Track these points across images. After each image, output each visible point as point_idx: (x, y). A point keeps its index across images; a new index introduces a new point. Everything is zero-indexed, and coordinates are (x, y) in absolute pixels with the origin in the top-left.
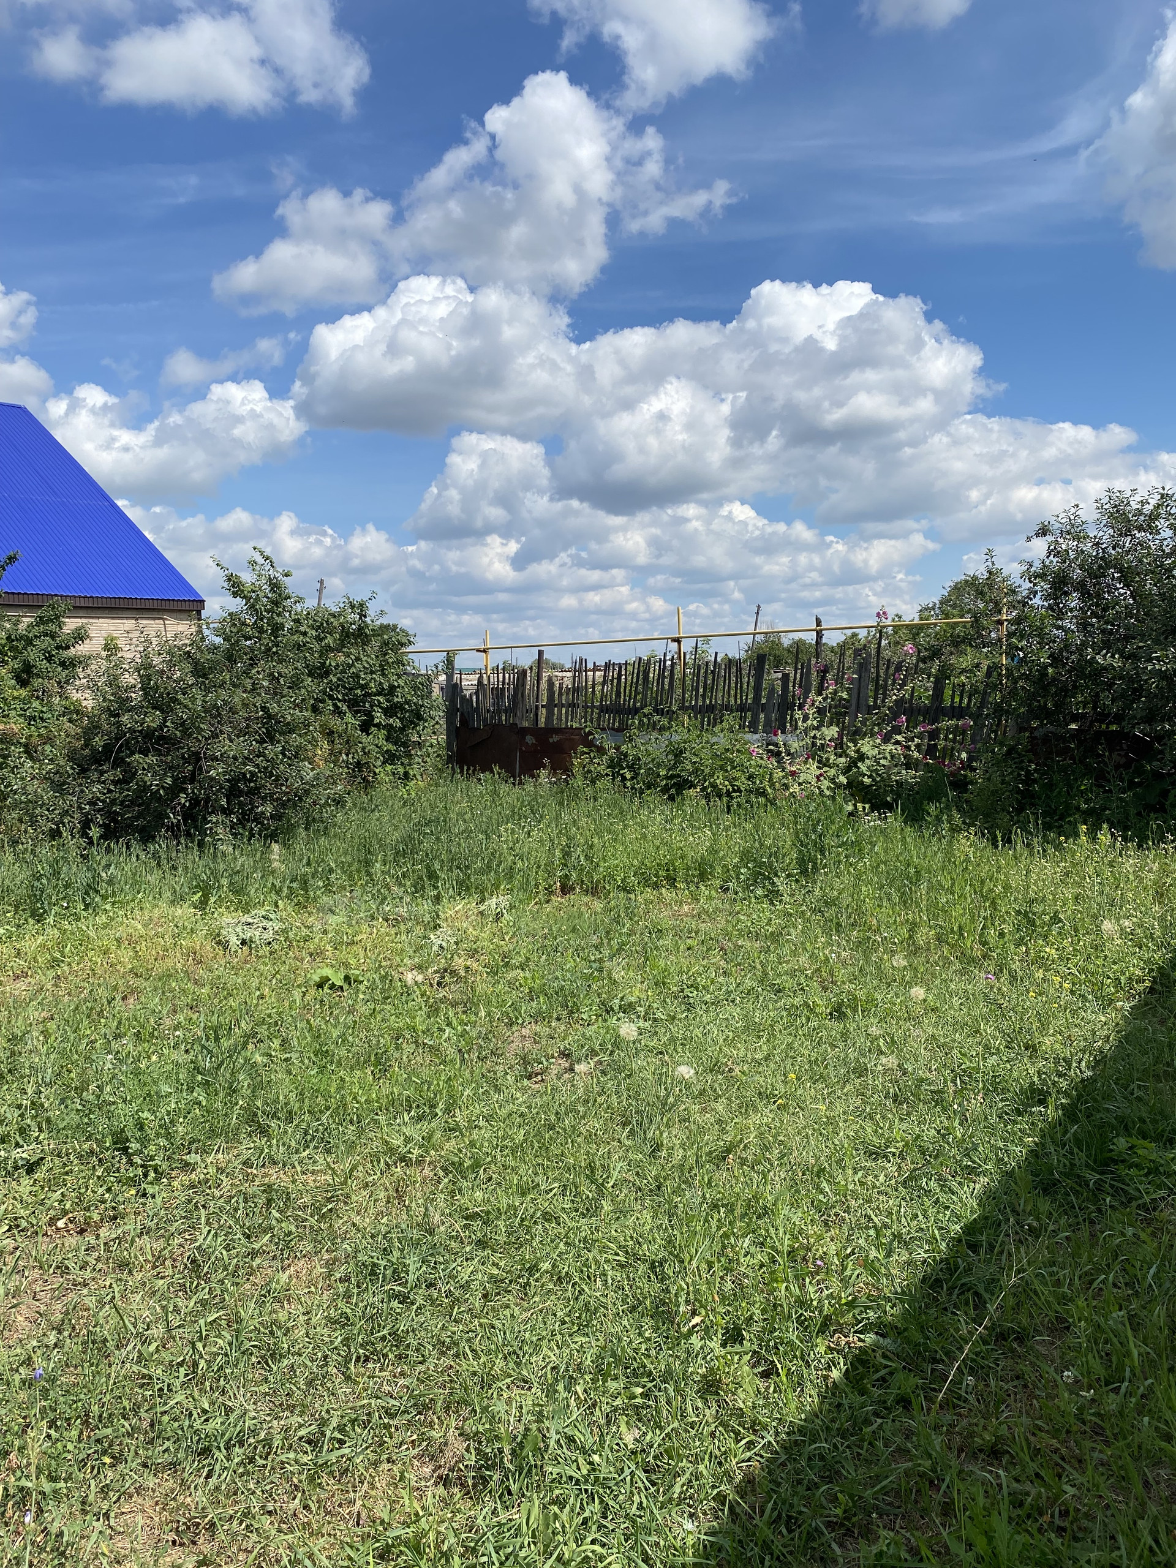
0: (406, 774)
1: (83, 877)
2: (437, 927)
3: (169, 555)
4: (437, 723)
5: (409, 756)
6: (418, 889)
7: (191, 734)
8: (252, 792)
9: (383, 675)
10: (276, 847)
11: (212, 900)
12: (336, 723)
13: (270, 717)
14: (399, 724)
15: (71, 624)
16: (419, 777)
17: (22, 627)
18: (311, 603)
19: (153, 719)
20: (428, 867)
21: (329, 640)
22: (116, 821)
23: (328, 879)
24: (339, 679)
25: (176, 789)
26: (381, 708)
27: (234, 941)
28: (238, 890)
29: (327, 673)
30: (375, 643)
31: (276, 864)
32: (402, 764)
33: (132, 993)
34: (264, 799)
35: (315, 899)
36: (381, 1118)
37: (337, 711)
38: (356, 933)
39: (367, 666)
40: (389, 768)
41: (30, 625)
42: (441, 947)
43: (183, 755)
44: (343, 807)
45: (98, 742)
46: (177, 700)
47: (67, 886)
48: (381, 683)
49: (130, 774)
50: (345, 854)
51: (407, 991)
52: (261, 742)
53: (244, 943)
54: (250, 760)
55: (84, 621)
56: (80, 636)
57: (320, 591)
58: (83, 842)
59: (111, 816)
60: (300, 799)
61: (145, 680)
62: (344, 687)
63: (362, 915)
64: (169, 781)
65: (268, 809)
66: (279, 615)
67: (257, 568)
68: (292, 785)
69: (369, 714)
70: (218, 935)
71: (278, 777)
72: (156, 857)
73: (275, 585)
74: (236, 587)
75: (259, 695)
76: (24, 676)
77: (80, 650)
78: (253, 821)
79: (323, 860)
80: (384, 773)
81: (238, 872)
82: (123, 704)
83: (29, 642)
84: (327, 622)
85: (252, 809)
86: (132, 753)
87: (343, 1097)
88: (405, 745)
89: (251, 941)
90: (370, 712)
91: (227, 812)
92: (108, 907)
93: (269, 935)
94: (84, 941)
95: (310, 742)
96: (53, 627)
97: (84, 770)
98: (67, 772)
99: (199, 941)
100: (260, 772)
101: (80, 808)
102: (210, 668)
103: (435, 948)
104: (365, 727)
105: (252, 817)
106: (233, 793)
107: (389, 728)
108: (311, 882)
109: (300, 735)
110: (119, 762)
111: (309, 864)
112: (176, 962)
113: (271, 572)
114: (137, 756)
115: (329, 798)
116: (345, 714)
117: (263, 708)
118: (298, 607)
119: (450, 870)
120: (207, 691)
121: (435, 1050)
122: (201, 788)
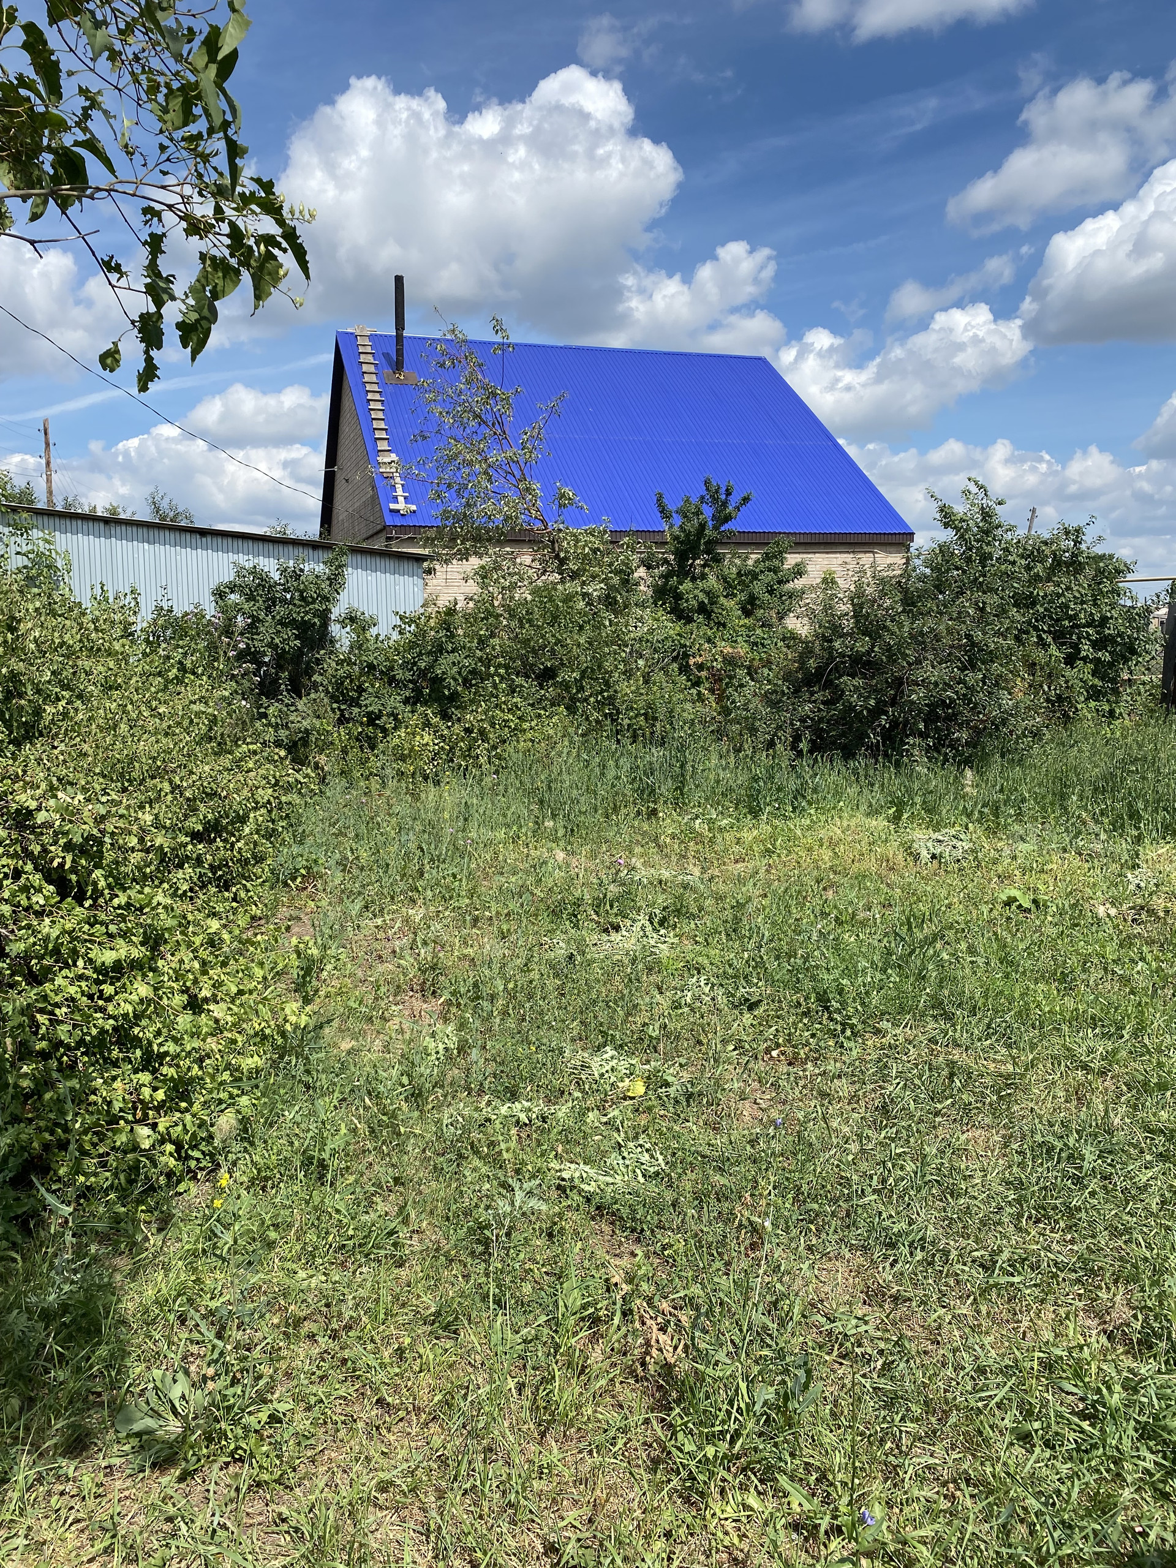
0: (1112, 712)
1: (792, 784)
2: (1135, 866)
3: (882, 490)
4: (1153, 658)
5: (1116, 692)
6: (1117, 826)
7: (895, 661)
8: (949, 718)
9: (1095, 605)
10: (969, 773)
11: (905, 816)
12: (1039, 655)
13: (973, 644)
14: (1108, 658)
15: (792, 560)
16: (1126, 716)
17: (750, 562)
18: (1021, 532)
19: (862, 645)
20: (1130, 805)
21: (1039, 569)
22: (822, 738)
23: (1020, 808)
24: (1046, 609)
25: (877, 712)
26: (1089, 640)
27: (925, 855)
28: (930, 810)
29: (1034, 604)
30: (1089, 572)
31: (968, 789)
32: (1108, 701)
33: (831, 886)
34: (961, 725)
35: (1006, 826)
36: (1065, 1028)
37: (1042, 644)
38: (1047, 862)
39: (1078, 595)
40: (1092, 704)
41: (757, 561)
42: (1138, 886)
43: (887, 679)
44: (1041, 739)
45: (812, 663)
46: (885, 627)
47: (779, 790)
48: (1092, 614)
49: (838, 695)
50: (1040, 785)
51: (1099, 921)
52: (963, 669)
53: (934, 857)
54: (950, 687)
55: (805, 556)
56: (799, 571)
57: (1031, 520)
58: (794, 753)
59: (817, 732)
60: (997, 728)
61: (857, 609)
62: (1051, 618)
63: (1053, 846)
64: (872, 702)
65: (964, 735)
66: (988, 544)
67: (971, 497)
68: (990, 712)
69: (1076, 647)
70: (910, 848)
71: (976, 704)
72: (855, 772)
73: (986, 514)
74: (947, 518)
75: (964, 622)
76: (749, 607)
77: (799, 583)
78: (948, 746)
79: (1016, 789)
80: (1086, 709)
81: (931, 792)
82: (836, 630)
83: (755, 576)
84: (1038, 550)
85: (948, 735)
86: (841, 676)
87: (1026, 1003)
88: (1113, 681)
89: (941, 856)
90: (1077, 645)
91: (923, 735)
92: (812, 811)
93: (959, 853)
94: (791, 838)
95: (1011, 672)
96: (776, 563)
97: (797, 691)
98: (783, 691)
99: (892, 849)
100: (959, 699)
101: (792, 724)
102: (919, 596)
103: (1132, 887)
104: (1070, 660)
105: (947, 742)
106: (931, 718)
107: (1097, 661)
108: (1003, 809)
109: (1001, 665)
110: (829, 684)
111: (1001, 791)
112: (871, 865)
113: (984, 501)
114: (845, 678)
115: (1026, 729)
116: (1049, 646)
117: (968, 636)
118: (1009, 536)
119: (1156, 810)
120: (914, 618)
121: (1125, 980)
122: (901, 712)
